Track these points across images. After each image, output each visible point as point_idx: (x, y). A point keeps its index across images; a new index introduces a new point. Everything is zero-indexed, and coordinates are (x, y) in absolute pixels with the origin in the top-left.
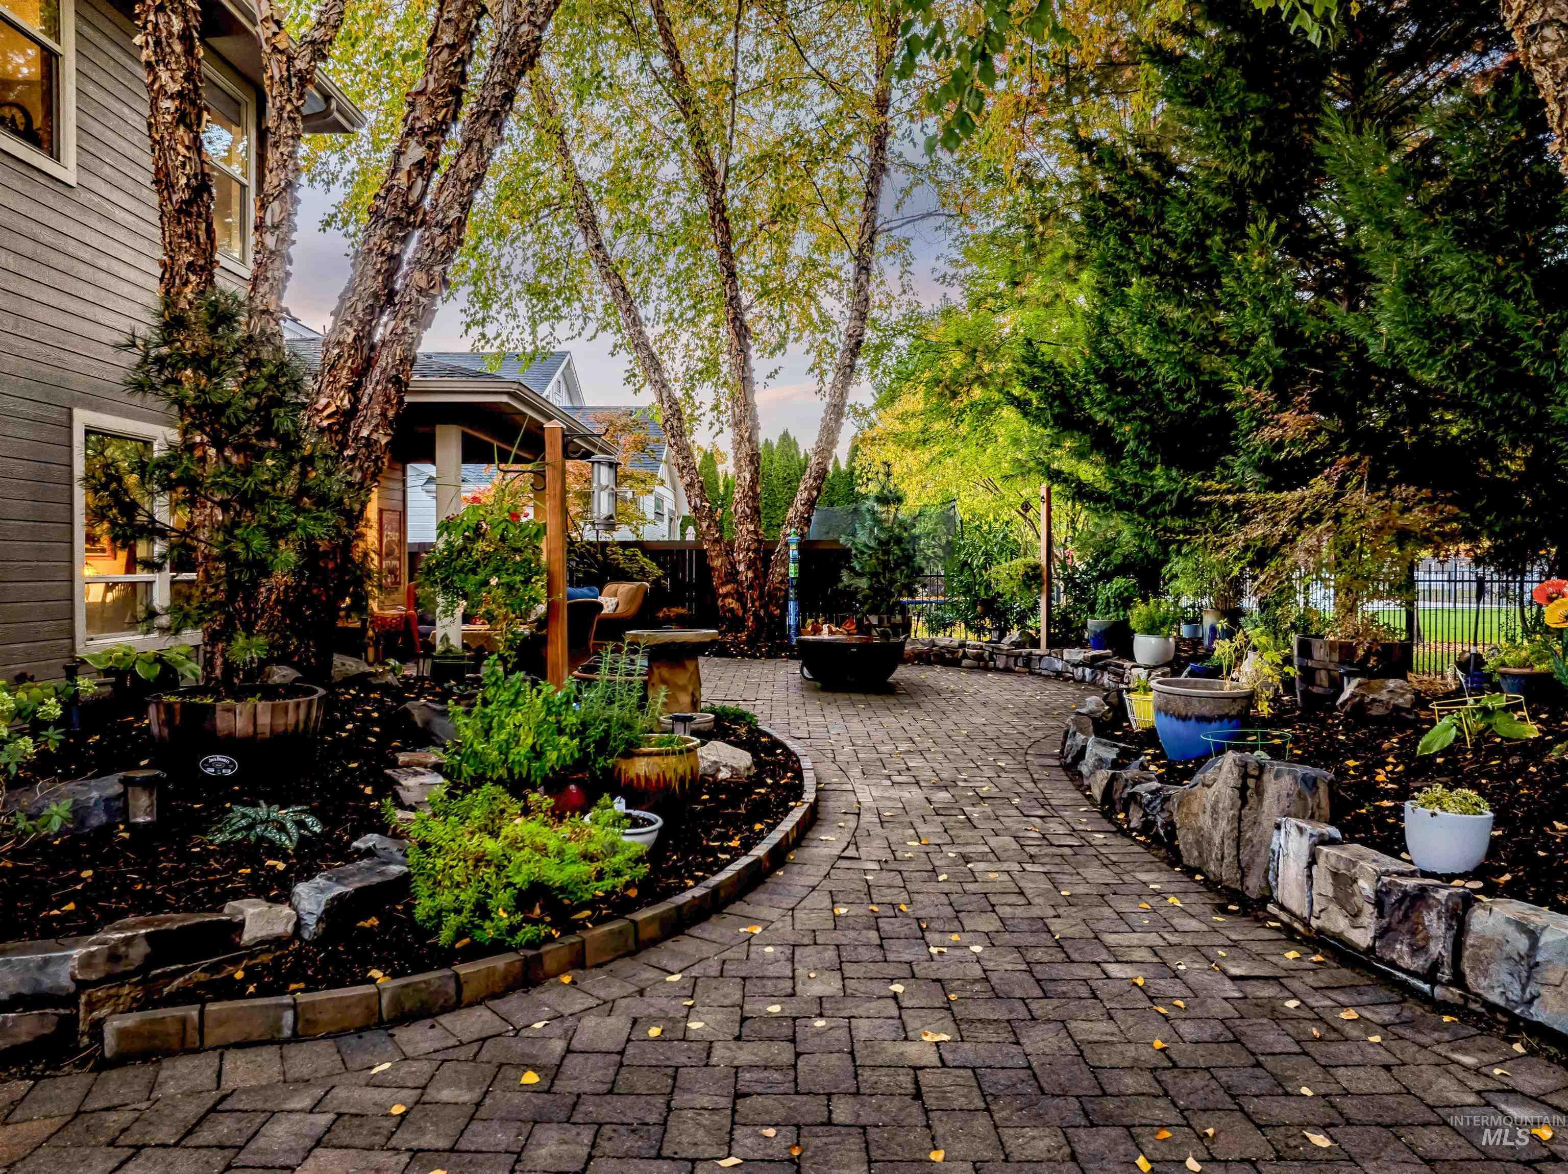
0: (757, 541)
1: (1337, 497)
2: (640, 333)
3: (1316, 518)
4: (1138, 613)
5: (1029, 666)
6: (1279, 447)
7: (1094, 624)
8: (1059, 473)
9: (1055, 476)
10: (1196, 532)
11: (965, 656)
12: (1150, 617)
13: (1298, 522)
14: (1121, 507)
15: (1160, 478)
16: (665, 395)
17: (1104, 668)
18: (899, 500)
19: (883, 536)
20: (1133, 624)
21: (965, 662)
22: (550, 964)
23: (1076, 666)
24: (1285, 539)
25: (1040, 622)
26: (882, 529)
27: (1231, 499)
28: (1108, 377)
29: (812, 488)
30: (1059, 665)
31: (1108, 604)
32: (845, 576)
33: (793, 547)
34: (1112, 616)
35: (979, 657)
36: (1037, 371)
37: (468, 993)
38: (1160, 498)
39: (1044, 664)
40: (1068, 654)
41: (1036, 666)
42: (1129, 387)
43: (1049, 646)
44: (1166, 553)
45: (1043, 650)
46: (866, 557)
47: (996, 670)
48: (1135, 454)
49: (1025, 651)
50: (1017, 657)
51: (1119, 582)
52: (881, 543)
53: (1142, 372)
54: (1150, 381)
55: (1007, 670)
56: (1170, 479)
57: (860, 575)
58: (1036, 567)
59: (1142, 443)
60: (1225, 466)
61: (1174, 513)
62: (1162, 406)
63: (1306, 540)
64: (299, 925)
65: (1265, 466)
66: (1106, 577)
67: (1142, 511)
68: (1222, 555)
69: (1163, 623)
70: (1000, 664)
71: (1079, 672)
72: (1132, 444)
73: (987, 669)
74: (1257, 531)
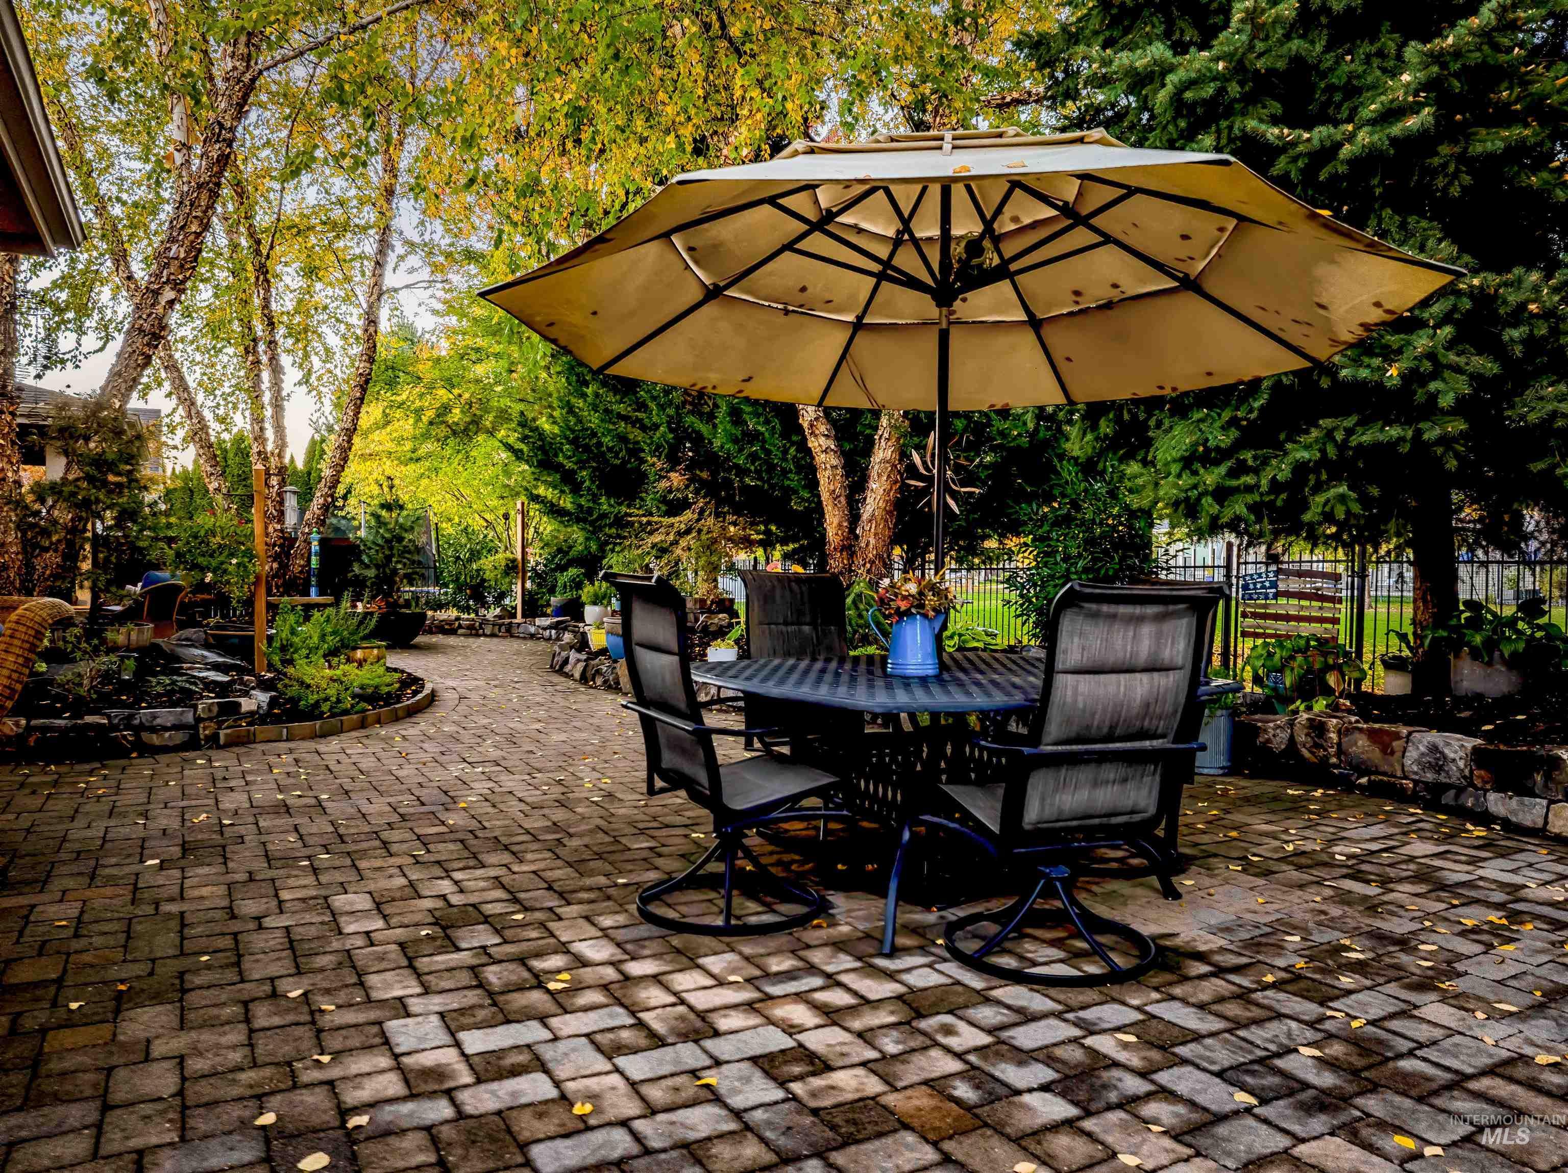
0: (283, 538)
1: (698, 520)
2: (171, 356)
3: (688, 531)
4: (588, 591)
5: (509, 632)
6: (670, 492)
7: (556, 600)
8: (538, 496)
9: (535, 498)
10: (625, 538)
11: (460, 626)
12: (596, 595)
13: (680, 534)
14: (578, 520)
15: (605, 504)
16: (193, 412)
17: (565, 629)
18: (401, 507)
19: (387, 535)
20: (584, 599)
21: (460, 631)
22: (370, 720)
23: (545, 629)
24: (672, 544)
25: (516, 601)
26: (388, 530)
27: (645, 520)
28: (574, 442)
29: (327, 495)
30: (532, 630)
31: (565, 587)
32: (356, 568)
33: (315, 543)
34: (568, 595)
35: (471, 627)
36: (527, 432)
37: (345, 727)
38: (604, 516)
39: (521, 630)
40: (539, 621)
41: (515, 631)
42: (587, 449)
43: (524, 616)
44: (604, 551)
45: (519, 619)
46: (373, 552)
47: (485, 635)
48: (589, 489)
49: (507, 621)
50: (500, 625)
51: (572, 572)
52: (388, 541)
53: (595, 441)
54: (599, 444)
55: (493, 635)
56: (610, 505)
57: (367, 567)
58: (514, 561)
59: (593, 482)
60: (642, 499)
61: (611, 526)
62: (607, 461)
63: (683, 543)
64: (259, 707)
65: (664, 500)
66: (562, 568)
67: (592, 523)
68: (640, 551)
69: (604, 597)
70: (488, 631)
71: (547, 633)
72: (587, 483)
73: (478, 635)
74: (657, 538)
